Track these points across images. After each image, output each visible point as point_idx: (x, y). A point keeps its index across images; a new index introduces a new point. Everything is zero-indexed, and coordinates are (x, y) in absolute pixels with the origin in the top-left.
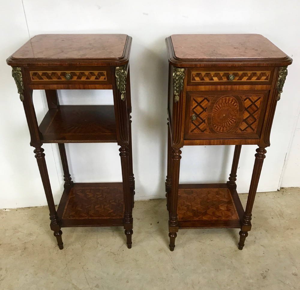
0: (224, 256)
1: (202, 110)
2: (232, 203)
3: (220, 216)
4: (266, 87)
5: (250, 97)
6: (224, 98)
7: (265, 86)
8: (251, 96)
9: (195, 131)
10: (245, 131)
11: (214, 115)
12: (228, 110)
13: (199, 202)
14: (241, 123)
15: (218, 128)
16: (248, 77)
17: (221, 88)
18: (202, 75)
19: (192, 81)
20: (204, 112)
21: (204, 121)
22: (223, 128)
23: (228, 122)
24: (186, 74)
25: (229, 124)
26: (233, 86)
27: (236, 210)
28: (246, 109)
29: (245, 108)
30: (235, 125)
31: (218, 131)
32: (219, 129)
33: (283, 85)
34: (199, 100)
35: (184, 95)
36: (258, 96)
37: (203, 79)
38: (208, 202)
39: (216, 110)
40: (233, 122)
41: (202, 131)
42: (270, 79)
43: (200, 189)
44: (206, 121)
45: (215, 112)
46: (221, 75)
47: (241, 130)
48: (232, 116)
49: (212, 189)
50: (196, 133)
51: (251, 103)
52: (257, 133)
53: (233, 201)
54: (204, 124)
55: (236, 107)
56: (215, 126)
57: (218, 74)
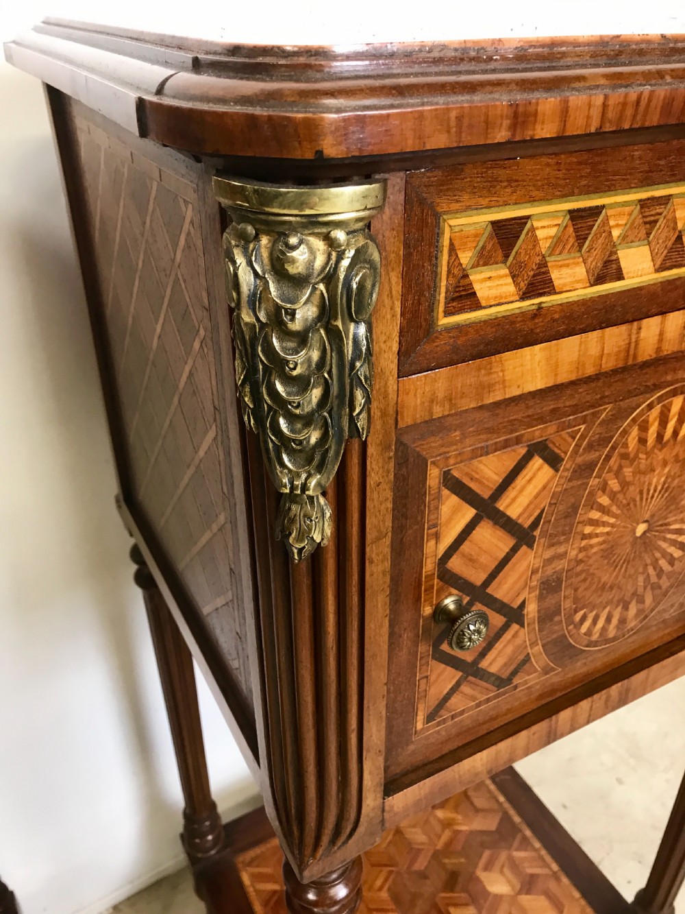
1: (505, 547)
6: (656, 411)
9: (454, 700)
11: (581, 550)
15: (595, 621)
17: (661, 334)
18: (535, 240)
19: (444, 321)
20: (524, 548)
21: (515, 616)
22: (625, 607)
23: (655, 563)
24: (395, 246)
25: (660, 572)
31: (595, 637)
32: (600, 624)
34: (490, 470)
35: (372, 480)
37: (538, 282)
39: (597, 515)
40: (678, 554)
41: (500, 683)
44: (532, 609)
45: (589, 529)
50: (462, 713)
54: (515, 636)
56: (583, 619)
57: (660, 214)
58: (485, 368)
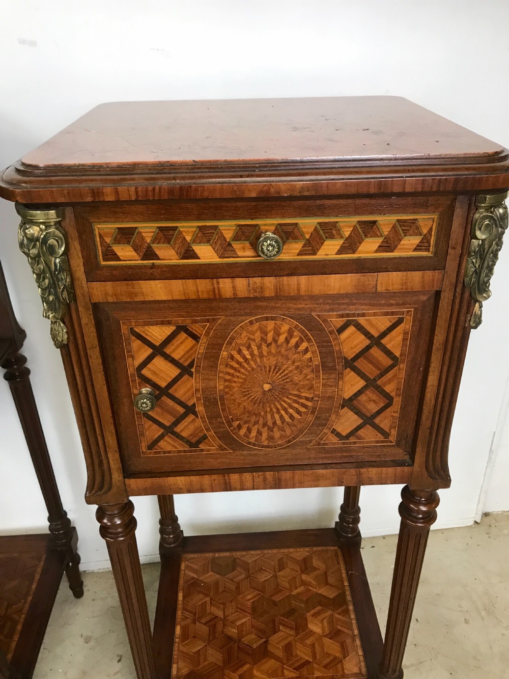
1: (174, 372)
2: (345, 602)
4: (423, 277)
5: (362, 320)
6: (256, 326)
7: (416, 276)
8: (363, 315)
9: (162, 444)
10: (352, 440)
11: (226, 387)
12: (277, 368)
13: (249, 603)
14: (337, 413)
15: (249, 430)
16: (341, 242)
17: (234, 288)
18: (143, 238)
19: (103, 263)
20: (186, 376)
21: (190, 410)
22: (271, 429)
23: (285, 410)
24: (73, 233)
25: (291, 417)
26: (285, 278)
27: (356, 632)
28: (350, 364)
29: (345, 358)
30: (311, 418)
31: (253, 441)
32: (254, 434)
33: (490, 270)
34: (158, 333)
35: (84, 321)
36: (393, 313)
37: (150, 254)
39: (232, 371)
40: (303, 410)
41: (191, 445)
42: (437, 245)
44: (200, 409)
45: (228, 377)
46: (228, 235)
47: (338, 435)
48: (298, 390)
50: (169, 452)
51: (368, 342)
52: (398, 444)
54: (193, 421)
55: (308, 355)
56: (239, 427)
57: (214, 233)
58: (131, 286)
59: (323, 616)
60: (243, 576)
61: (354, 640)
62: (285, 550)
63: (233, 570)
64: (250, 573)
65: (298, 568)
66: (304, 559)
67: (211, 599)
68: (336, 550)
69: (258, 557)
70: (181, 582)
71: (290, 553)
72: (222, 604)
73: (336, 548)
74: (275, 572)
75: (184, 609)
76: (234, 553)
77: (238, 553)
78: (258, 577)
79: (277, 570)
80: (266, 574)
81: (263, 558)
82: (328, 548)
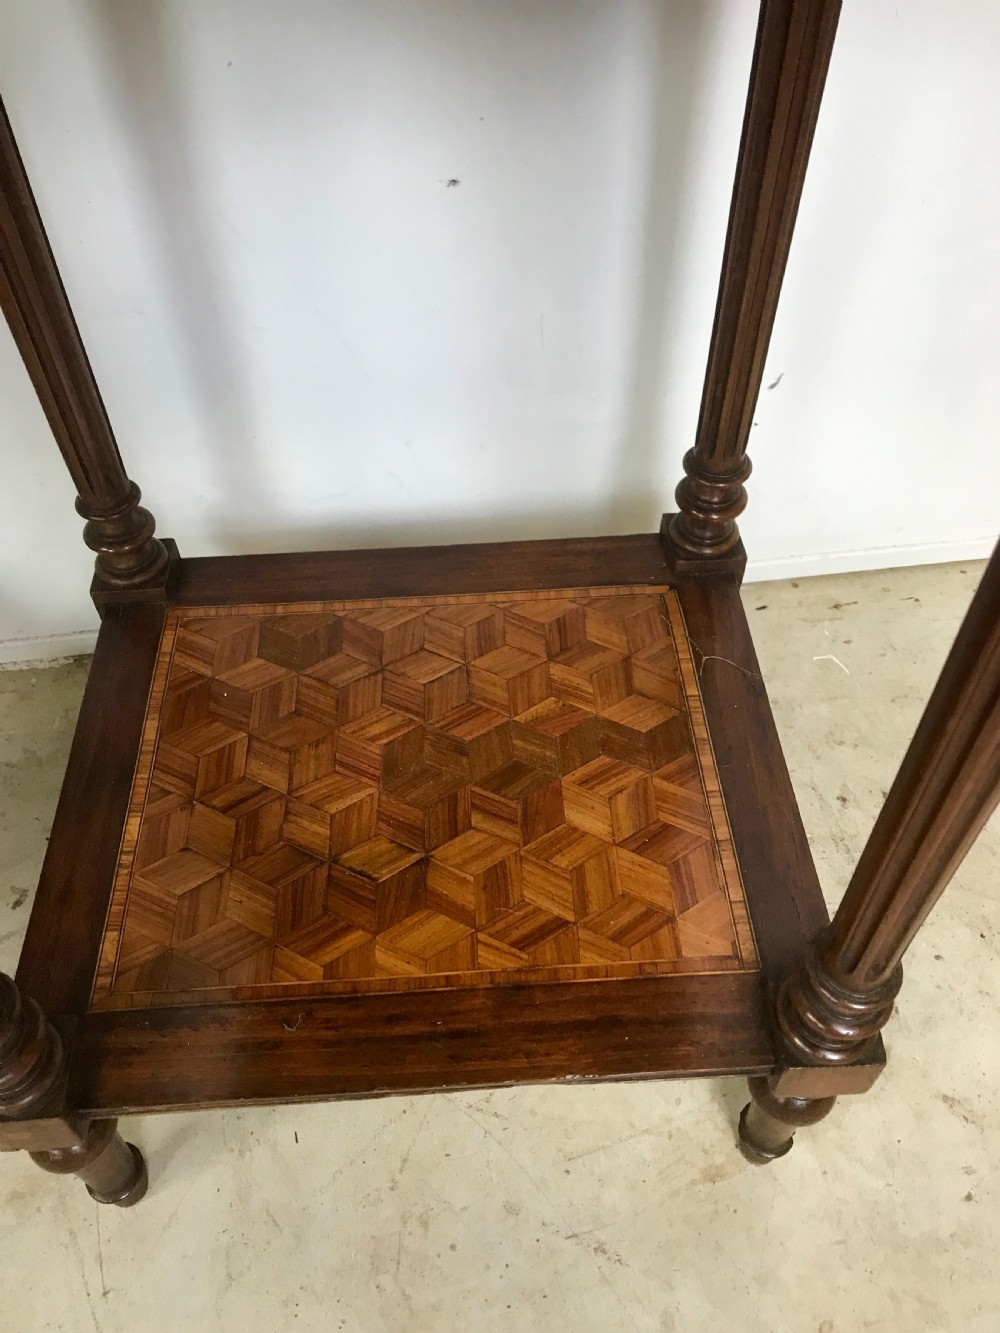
0: (600, 1249)
2: (688, 744)
3: (559, 924)
13: (376, 749)
27: (723, 832)
38: (459, 749)
43: (415, 602)
49: (519, 596)
53: (701, 731)
59: (614, 784)
60: (362, 670)
61: (715, 854)
62: (501, 597)
63: (331, 652)
64: (384, 661)
65: (538, 647)
66: (558, 620)
67: (250, 737)
68: (662, 596)
69: (414, 615)
70: (158, 687)
71: (515, 604)
72: (287, 750)
73: (663, 589)
74: (464, 656)
75: (157, 766)
76: (338, 605)
77: (349, 605)
78: (410, 674)
79: (470, 652)
80: (436, 663)
81: (428, 620)
82: (637, 590)
